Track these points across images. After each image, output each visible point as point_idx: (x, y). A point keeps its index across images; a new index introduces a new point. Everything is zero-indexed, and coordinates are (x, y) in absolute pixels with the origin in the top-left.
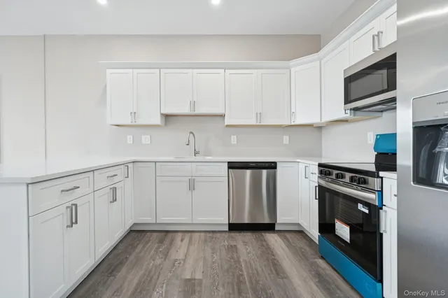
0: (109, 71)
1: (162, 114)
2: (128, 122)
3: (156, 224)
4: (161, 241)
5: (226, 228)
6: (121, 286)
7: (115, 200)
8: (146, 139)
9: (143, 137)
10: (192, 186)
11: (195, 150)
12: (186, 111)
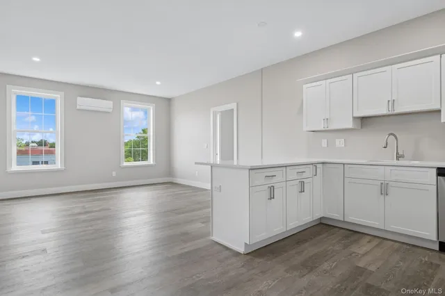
0: (305, 86)
1: (355, 118)
2: (321, 128)
3: (344, 222)
4: (347, 237)
5: (437, 247)
6: (303, 251)
7: (302, 191)
8: (340, 142)
9: (337, 141)
10: (384, 190)
11: (397, 153)
12: (384, 111)
